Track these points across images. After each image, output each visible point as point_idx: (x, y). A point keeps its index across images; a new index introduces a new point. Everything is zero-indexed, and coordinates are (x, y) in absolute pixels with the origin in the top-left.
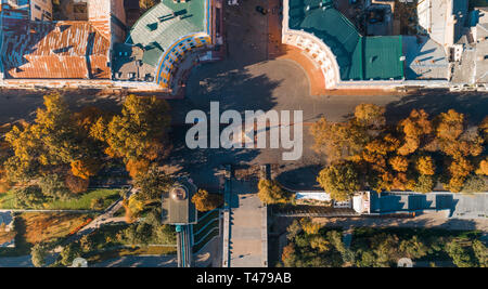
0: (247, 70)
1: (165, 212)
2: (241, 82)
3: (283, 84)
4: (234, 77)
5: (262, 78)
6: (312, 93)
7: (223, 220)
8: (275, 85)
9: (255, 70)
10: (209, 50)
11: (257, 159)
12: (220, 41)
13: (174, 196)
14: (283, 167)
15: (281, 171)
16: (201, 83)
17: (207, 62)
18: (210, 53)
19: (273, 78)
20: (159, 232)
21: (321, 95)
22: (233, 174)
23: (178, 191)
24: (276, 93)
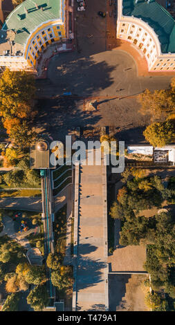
0: (92, 58)
1: (32, 160)
2: (87, 67)
3: (118, 68)
4: (82, 63)
5: (103, 64)
6: (139, 75)
7: (74, 170)
8: (112, 69)
9: (97, 58)
10: (64, 43)
11: (100, 123)
12: (72, 36)
13: (38, 147)
14: (118, 128)
15: (116, 131)
16: (58, 68)
17: (62, 52)
18: (64, 45)
19: (110, 63)
20: (28, 174)
21: (145, 76)
22: (81, 133)
23: (42, 145)
24: (113, 74)
